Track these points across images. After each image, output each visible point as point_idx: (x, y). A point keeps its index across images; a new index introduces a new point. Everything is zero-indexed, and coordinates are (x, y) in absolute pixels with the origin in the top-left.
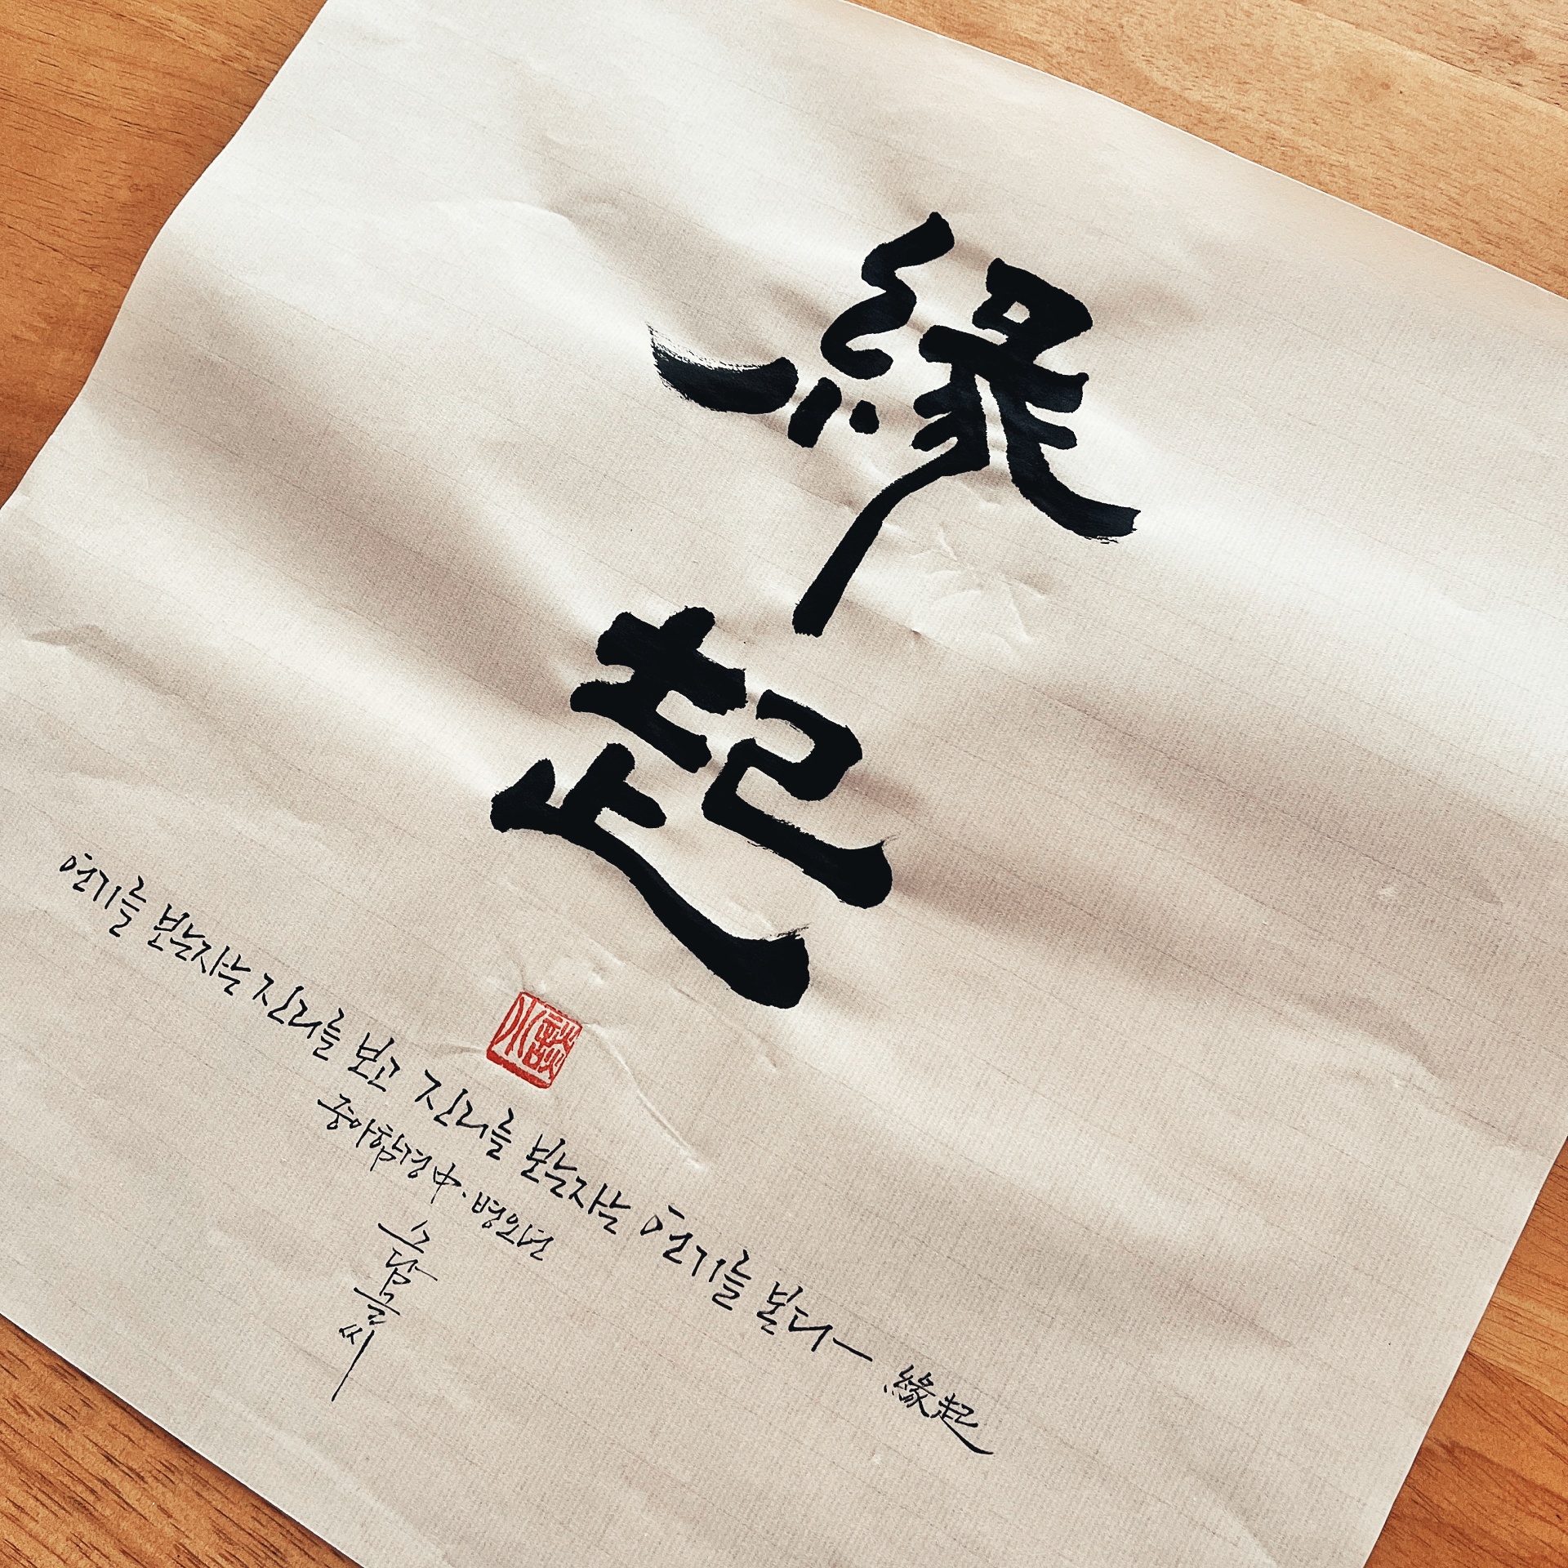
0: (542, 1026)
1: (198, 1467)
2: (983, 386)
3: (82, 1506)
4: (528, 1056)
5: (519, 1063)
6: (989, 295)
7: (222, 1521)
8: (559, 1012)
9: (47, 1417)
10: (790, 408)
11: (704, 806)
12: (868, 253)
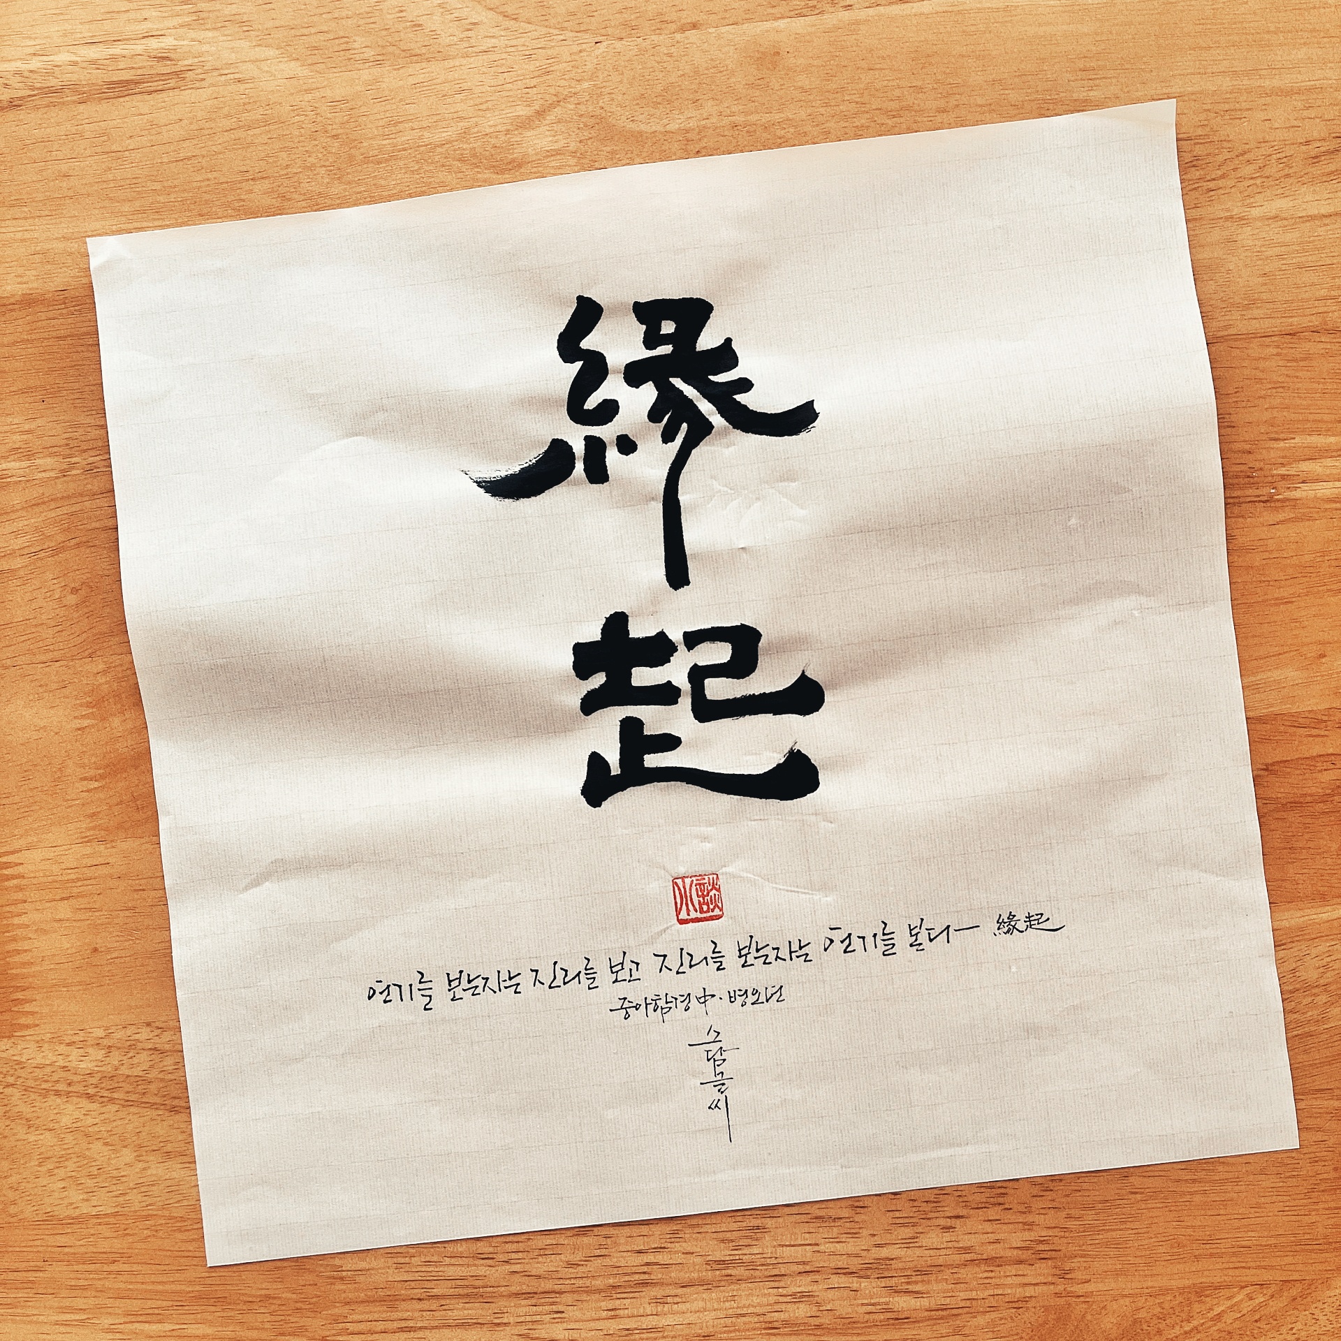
0: (697, 889)
1: (688, 1221)
2: (677, 382)
3: (645, 1284)
4: (701, 908)
5: (699, 915)
6: (644, 327)
7: (721, 1236)
8: (700, 875)
9: (592, 1259)
10: (579, 466)
11: (696, 717)
12: (556, 345)
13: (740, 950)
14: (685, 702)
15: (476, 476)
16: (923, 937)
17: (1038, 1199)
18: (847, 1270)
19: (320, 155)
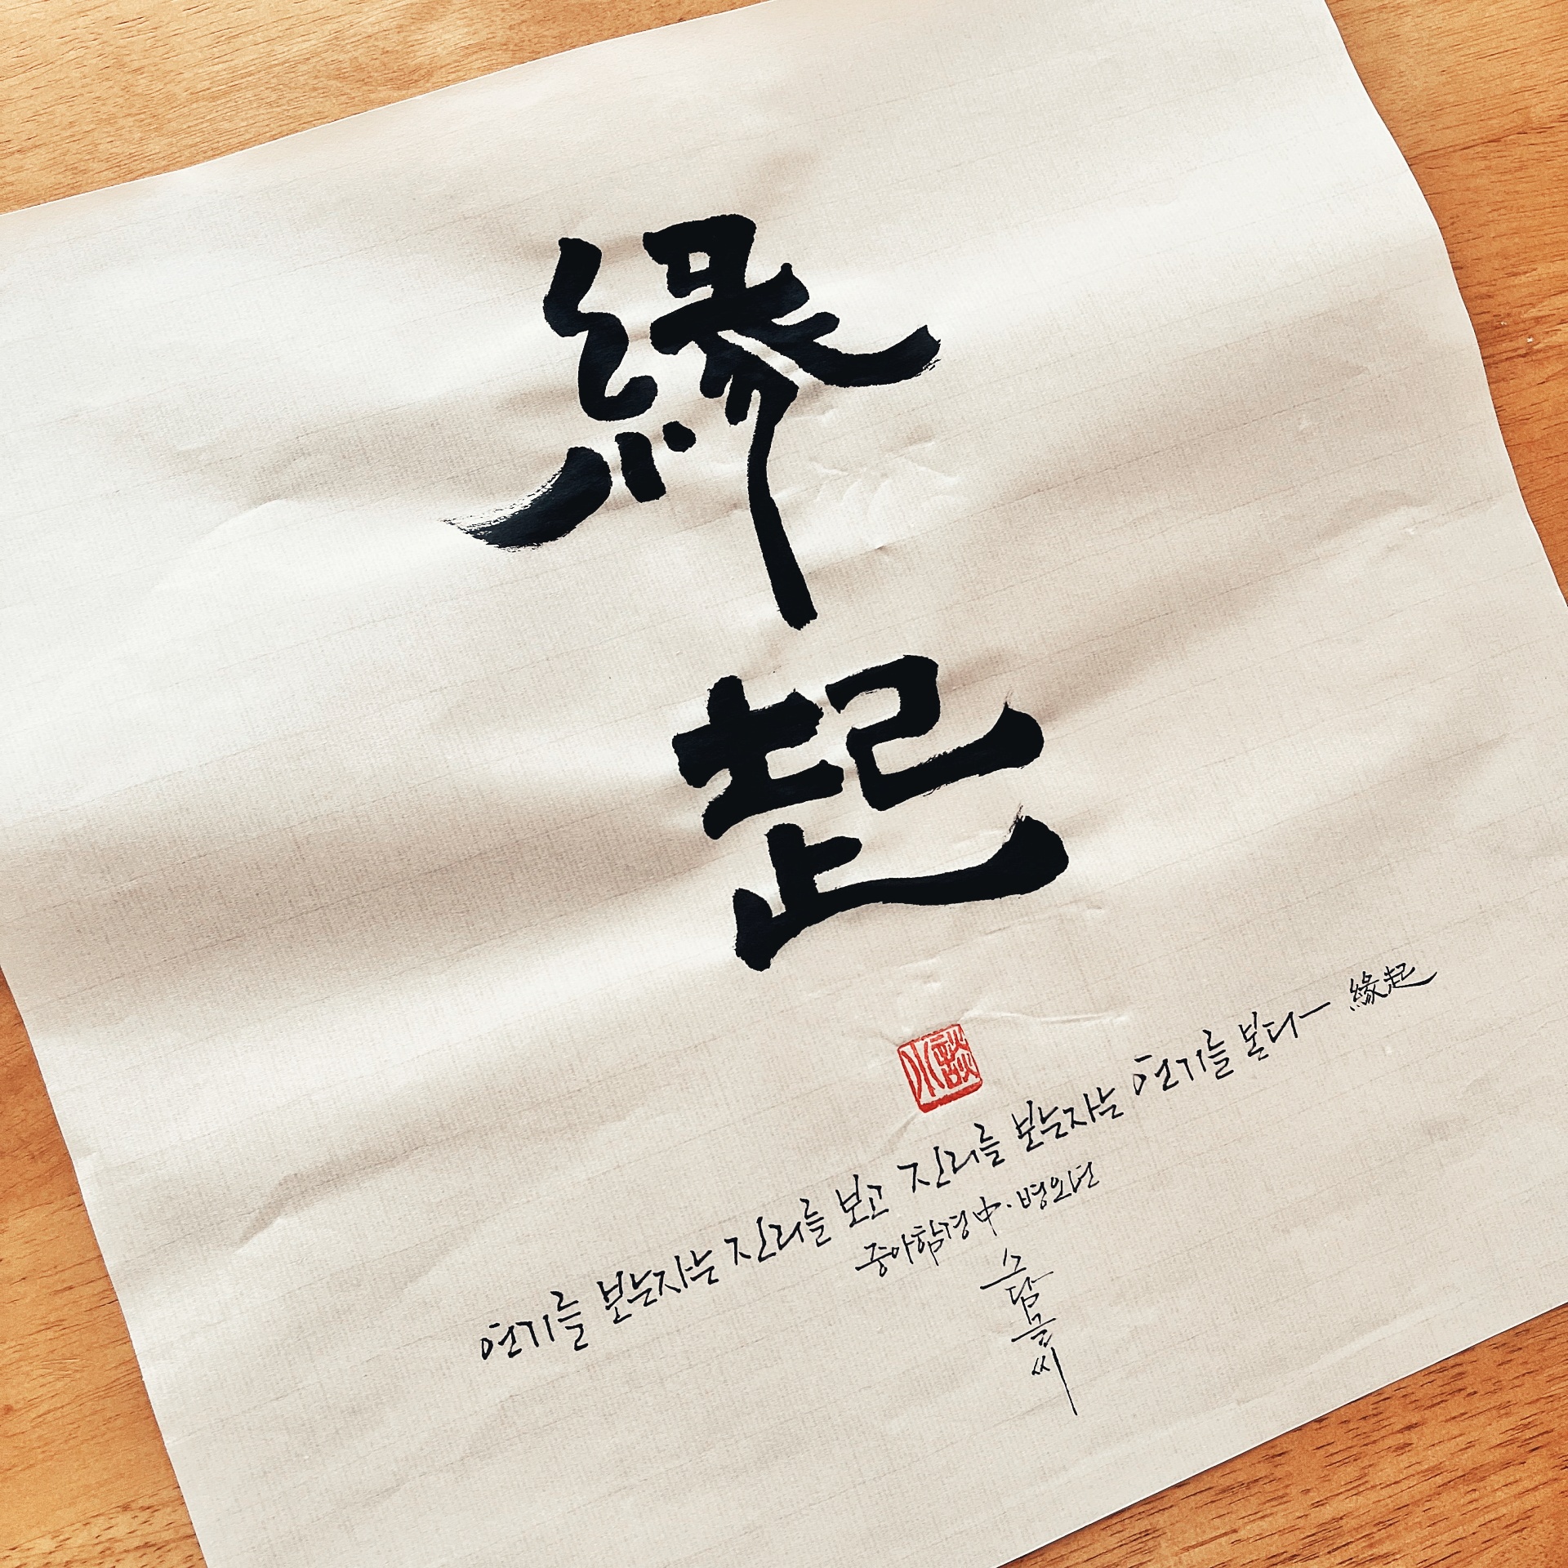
0: (935, 1054)
1: (1046, 1555)
2: (730, 336)
4: (949, 1081)
6: (666, 267)
8: (935, 1033)
10: (618, 481)
11: (873, 805)
12: (543, 315)
13: (1018, 1127)
14: (852, 786)
15: (467, 523)
16: (1262, 1039)
17: (1507, 1366)
18: (1285, 1556)
19: (121, 101)
